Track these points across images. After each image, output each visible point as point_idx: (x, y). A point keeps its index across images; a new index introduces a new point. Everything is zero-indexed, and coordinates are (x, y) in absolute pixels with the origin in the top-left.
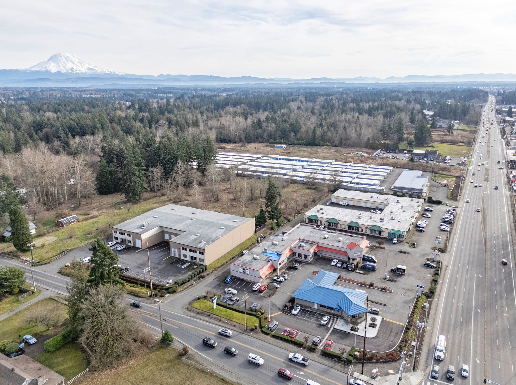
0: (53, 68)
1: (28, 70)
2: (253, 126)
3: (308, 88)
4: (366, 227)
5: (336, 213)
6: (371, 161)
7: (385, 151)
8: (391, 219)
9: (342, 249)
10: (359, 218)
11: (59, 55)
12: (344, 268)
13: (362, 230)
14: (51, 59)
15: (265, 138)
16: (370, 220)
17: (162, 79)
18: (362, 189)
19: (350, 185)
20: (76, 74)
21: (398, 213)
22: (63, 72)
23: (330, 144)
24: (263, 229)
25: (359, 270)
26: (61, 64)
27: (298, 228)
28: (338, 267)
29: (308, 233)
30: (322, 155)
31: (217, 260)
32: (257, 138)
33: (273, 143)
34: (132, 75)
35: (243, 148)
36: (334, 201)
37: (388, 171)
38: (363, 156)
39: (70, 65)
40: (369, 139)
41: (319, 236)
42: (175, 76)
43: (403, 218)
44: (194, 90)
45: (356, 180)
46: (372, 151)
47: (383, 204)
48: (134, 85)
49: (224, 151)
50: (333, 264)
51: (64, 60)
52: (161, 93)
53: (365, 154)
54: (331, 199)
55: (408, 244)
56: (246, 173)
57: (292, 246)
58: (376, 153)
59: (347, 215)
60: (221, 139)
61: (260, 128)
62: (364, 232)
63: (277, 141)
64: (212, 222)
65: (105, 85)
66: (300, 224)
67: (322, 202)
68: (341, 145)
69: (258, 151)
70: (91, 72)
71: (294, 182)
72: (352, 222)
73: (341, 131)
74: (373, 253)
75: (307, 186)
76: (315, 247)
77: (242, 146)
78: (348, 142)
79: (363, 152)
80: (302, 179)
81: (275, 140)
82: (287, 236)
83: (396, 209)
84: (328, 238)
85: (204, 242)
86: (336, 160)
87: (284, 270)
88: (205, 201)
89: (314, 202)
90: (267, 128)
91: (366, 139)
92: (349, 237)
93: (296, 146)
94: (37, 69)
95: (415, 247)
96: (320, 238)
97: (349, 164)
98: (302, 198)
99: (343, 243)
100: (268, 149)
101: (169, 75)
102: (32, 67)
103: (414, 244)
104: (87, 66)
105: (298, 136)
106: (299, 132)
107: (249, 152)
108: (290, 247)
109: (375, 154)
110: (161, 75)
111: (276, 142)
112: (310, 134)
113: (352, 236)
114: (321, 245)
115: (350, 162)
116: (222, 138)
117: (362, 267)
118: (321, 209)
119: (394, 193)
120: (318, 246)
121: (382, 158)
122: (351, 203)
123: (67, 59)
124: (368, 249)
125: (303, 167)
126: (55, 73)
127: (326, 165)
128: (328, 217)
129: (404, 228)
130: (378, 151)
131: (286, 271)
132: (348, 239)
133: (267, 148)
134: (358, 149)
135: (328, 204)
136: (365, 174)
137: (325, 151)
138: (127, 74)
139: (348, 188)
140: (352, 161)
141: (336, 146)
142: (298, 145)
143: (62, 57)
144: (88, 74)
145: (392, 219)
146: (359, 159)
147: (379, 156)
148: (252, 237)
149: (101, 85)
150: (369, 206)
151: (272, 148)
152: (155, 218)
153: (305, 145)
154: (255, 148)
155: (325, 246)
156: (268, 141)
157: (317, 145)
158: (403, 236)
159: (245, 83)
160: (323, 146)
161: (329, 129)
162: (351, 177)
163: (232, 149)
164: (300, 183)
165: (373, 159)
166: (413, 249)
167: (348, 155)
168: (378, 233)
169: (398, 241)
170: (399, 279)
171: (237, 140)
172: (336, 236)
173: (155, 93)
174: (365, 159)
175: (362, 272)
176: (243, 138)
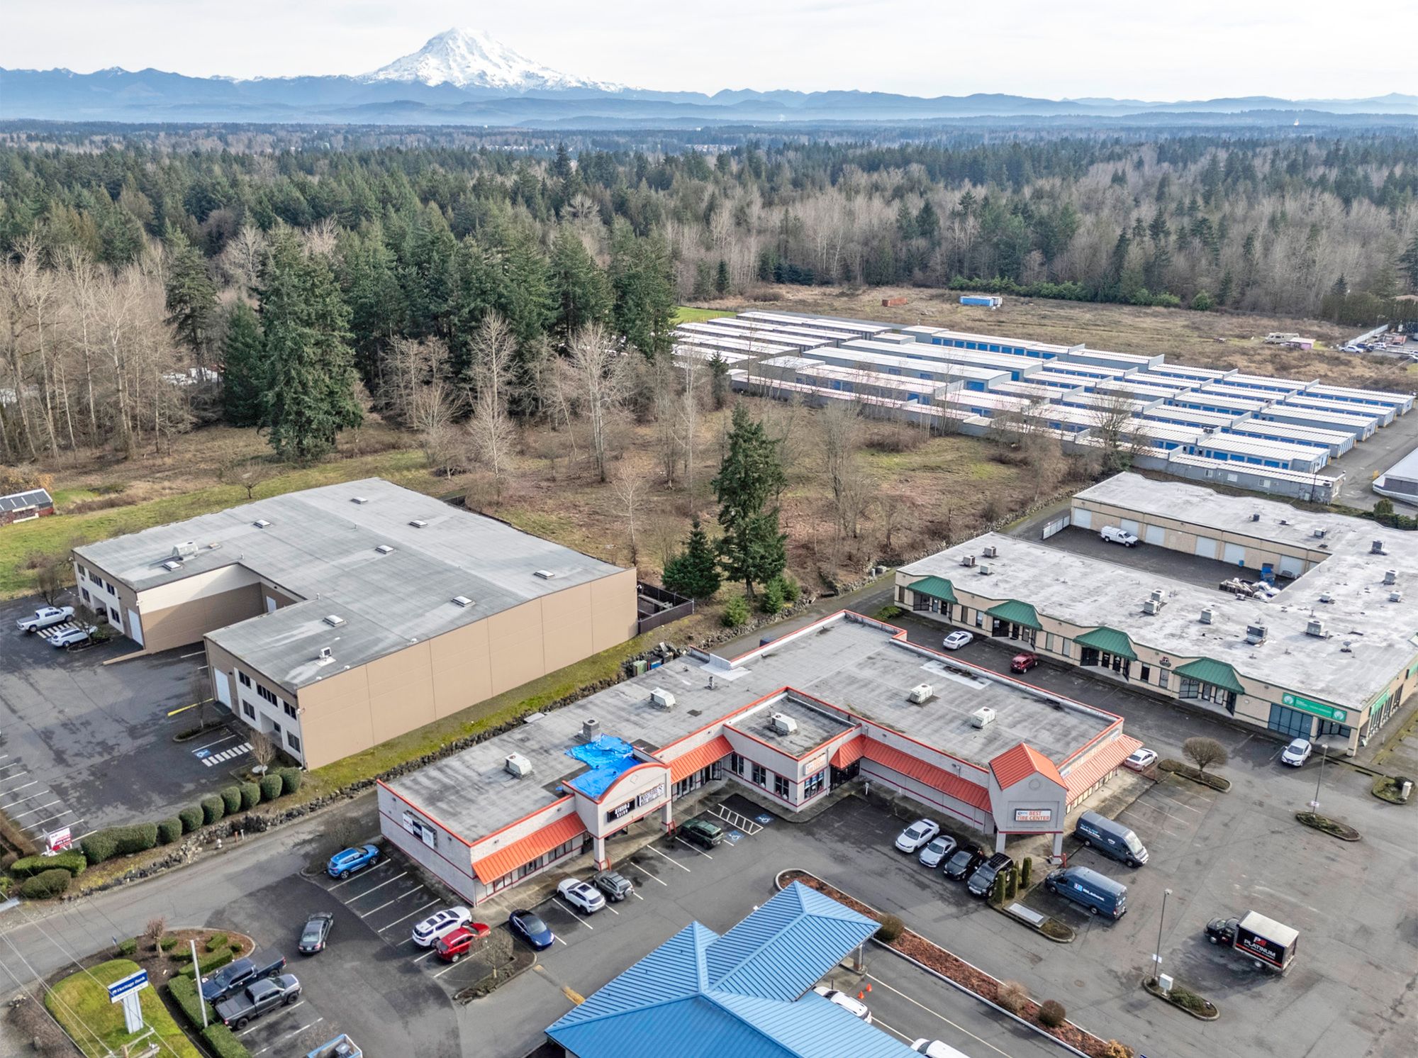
0: (433, 72)
1: (369, 78)
2: (900, 228)
3: (1190, 128)
4: (1165, 662)
5: (1047, 580)
6: (1322, 368)
7: (1402, 333)
8: (1309, 635)
9: (968, 774)
10: (1147, 613)
11: (452, 34)
12: (950, 877)
13: (1145, 674)
14: (429, 47)
15: (934, 271)
16: (1194, 630)
17: (724, 104)
18: (1233, 478)
19: (1178, 457)
20: (493, 89)
21: (1358, 605)
22: (458, 85)
23: (1176, 300)
24: (685, 621)
25: (1027, 903)
26: (455, 61)
27: (824, 631)
28: (925, 866)
29: (849, 665)
30: (1125, 336)
31: (384, 745)
32: (908, 269)
33: (962, 289)
34: (644, 92)
35: (840, 303)
36: (1081, 519)
37: (1385, 411)
38: (1298, 346)
39: (477, 65)
40: (1341, 283)
41: (893, 683)
42: (767, 94)
43: (1374, 637)
44: (808, 134)
45: (1220, 441)
46: (1347, 331)
47: (1302, 554)
48: (642, 120)
49: (764, 309)
50: (905, 842)
51: (464, 50)
52: (704, 143)
53: (1310, 343)
54: (1068, 513)
55: (1366, 781)
56: (776, 383)
57: (732, 722)
58: (1360, 339)
59: (1096, 591)
60: (779, 268)
61: (923, 234)
62: (1153, 684)
63: (977, 281)
64: (450, 569)
65: (562, 121)
66: (842, 614)
67: (1025, 524)
68: (1221, 303)
69: (886, 312)
70: (532, 83)
71: (948, 430)
72: (1102, 629)
73: (1231, 252)
74: (1149, 804)
75: (994, 451)
76: (843, 740)
77: (842, 294)
78: (1251, 294)
79: (1302, 334)
80: (985, 421)
81: (971, 279)
82: (746, 666)
83: (1353, 586)
84: (931, 699)
85: (330, 660)
86: (1173, 357)
87: (645, 842)
88: (554, 480)
89: (988, 519)
90: (948, 234)
91: (1330, 281)
92: (1039, 707)
93: (1041, 301)
94: (393, 75)
95: (1400, 802)
96: (896, 695)
97: (1218, 374)
98: (945, 499)
99: (991, 740)
100: (933, 308)
101: (747, 91)
102: (381, 70)
103: (1399, 785)
104: (522, 67)
105: (1059, 264)
106: (1063, 248)
107: (852, 314)
108: (715, 730)
109: (1352, 343)
110: (726, 93)
111: (973, 284)
112: (1104, 260)
113: (1057, 706)
114: (875, 733)
115: (1230, 367)
116: (785, 264)
117: (1048, 884)
118: (991, 554)
119: (1378, 507)
120: (862, 739)
121: (1381, 361)
122: (1155, 537)
123: (472, 46)
124: (1129, 780)
125: (1016, 375)
126: (437, 87)
127: (1119, 373)
128: (1001, 593)
129: (1360, 688)
130: (1372, 333)
131: (657, 851)
132: (1030, 716)
133: (933, 302)
134: (1288, 322)
135: (1048, 531)
136: (1272, 418)
137: (1148, 321)
138: (627, 90)
139: (1170, 470)
140: (1241, 361)
141: (1201, 307)
142: (1055, 297)
143: (460, 43)
144: (522, 91)
145: (1313, 633)
146: (1273, 359)
147: (1369, 350)
148: (616, 651)
149: (550, 121)
150: (1233, 555)
151: (947, 306)
152: (256, 530)
153: (1079, 299)
154: (885, 303)
155: (892, 741)
156: (944, 281)
157: (1125, 301)
158: (1349, 729)
159: (978, 114)
160: (1148, 304)
161: (1183, 244)
162: (1203, 426)
163: (803, 302)
164: (972, 437)
165: (1335, 361)
166: (1389, 815)
167: (1236, 342)
168: (1221, 696)
169: (1316, 751)
170: (1236, 1000)
171: (835, 272)
172: (974, 694)
173: (689, 141)
174: (1301, 358)
175: (1035, 917)
176: (856, 268)
